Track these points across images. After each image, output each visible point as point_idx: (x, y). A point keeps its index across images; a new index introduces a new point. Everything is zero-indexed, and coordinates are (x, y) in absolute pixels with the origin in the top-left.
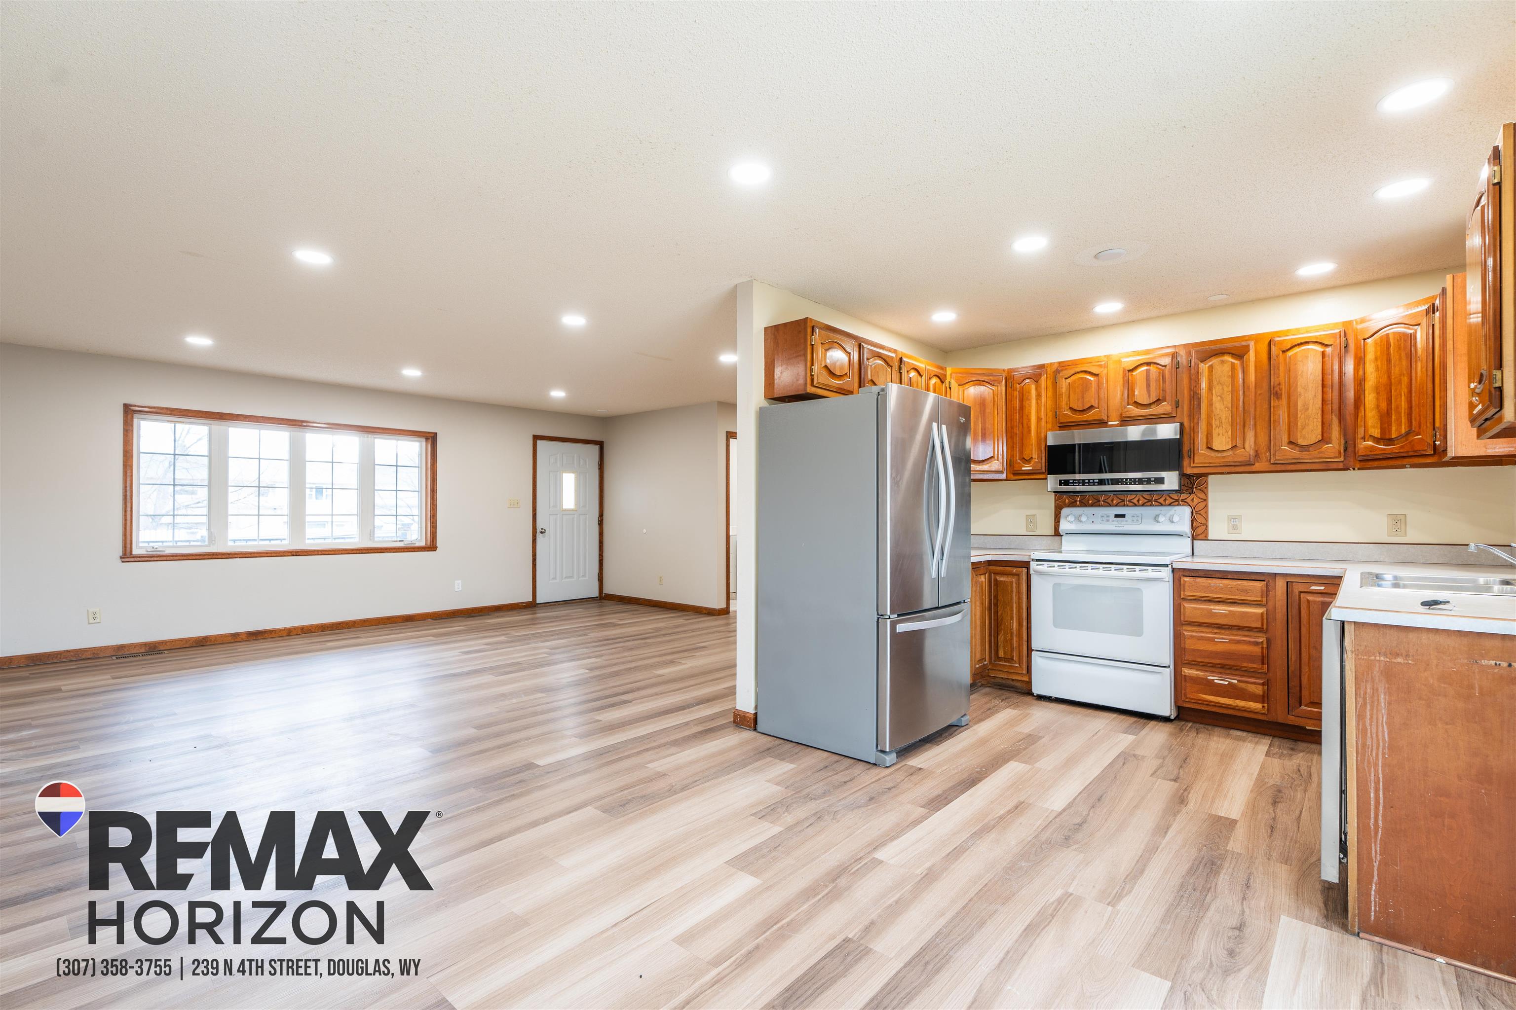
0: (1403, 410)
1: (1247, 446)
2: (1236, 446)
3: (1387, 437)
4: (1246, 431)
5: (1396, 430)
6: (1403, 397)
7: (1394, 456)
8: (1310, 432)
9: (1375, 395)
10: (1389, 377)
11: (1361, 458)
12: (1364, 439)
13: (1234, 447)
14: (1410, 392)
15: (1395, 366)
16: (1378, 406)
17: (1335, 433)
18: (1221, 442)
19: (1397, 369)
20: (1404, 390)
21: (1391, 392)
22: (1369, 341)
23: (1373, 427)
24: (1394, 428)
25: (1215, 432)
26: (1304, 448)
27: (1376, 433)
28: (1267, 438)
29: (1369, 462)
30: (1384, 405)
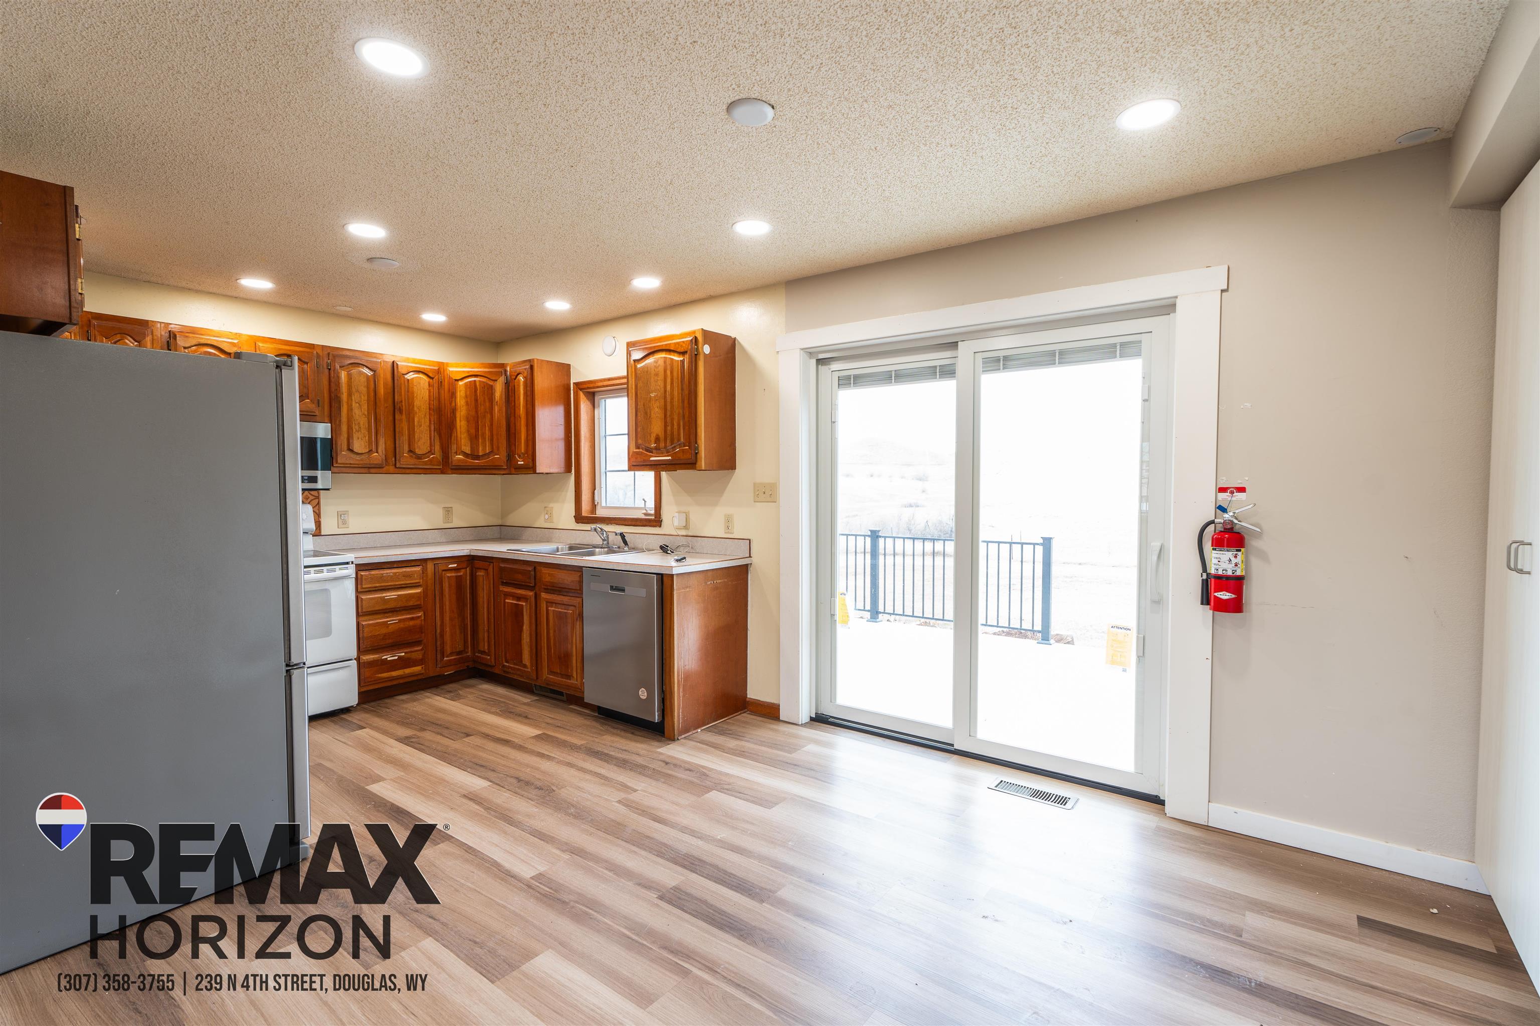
0: (487, 437)
1: (380, 451)
2: (371, 450)
3: (476, 454)
4: (378, 438)
5: (483, 450)
6: (487, 428)
7: (480, 467)
8: (422, 446)
9: (466, 422)
10: (477, 412)
11: (453, 467)
12: (456, 453)
13: (370, 451)
14: (492, 425)
15: (481, 405)
16: (468, 431)
17: (437, 448)
18: (359, 445)
19: (482, 407)
20: (488, 423)
21: (478, 422)
22: (461, 383)
23: (465, 445)
24: (480, 449)
25: (355, 436)
26: (419, 457)
27: (468, 450)
28: (392, 446)
29: (461, 469)
30: (473, 431)
